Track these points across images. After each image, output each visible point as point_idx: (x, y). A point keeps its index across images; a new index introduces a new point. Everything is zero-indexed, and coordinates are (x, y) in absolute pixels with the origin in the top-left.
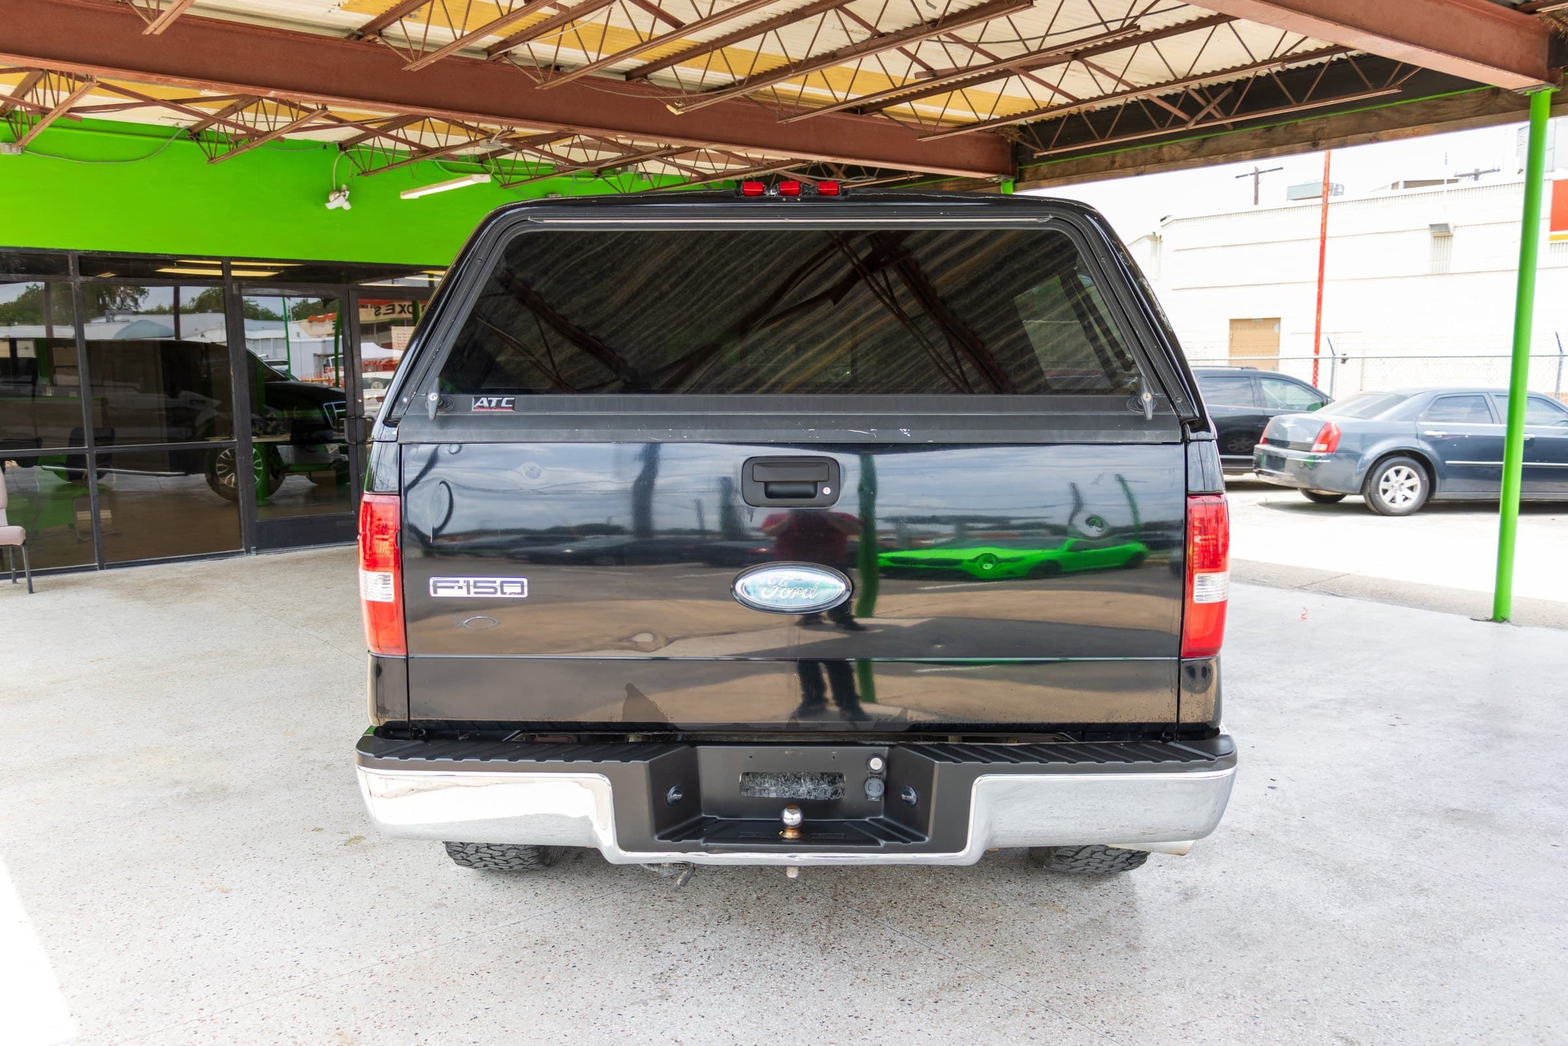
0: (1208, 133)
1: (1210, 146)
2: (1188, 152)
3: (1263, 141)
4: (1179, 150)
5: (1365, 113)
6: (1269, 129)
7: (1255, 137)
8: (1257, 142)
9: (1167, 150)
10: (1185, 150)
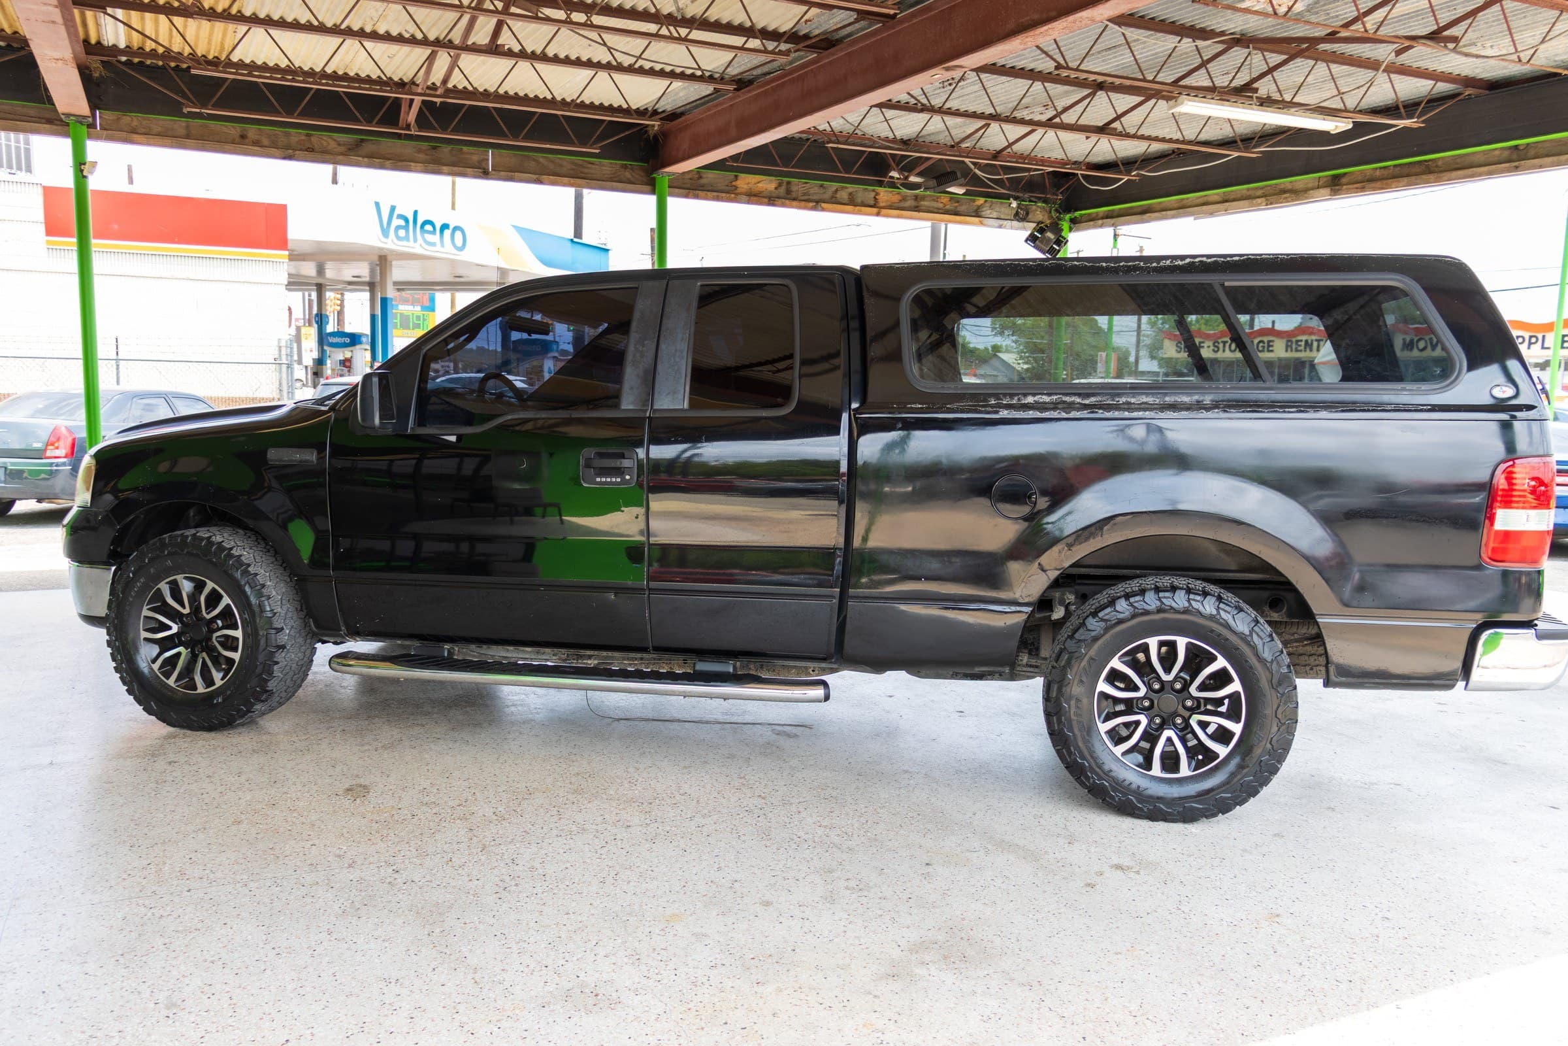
0: (366, 135)
1: (368, 148)
2: (342, 149)
3: (428, 157)
4: (333, 145)
5: (525, 156)
6: (434, 148)
7: (419, 151)
8: (421, 156)
9: (317, 138)
10: (339, 145)
